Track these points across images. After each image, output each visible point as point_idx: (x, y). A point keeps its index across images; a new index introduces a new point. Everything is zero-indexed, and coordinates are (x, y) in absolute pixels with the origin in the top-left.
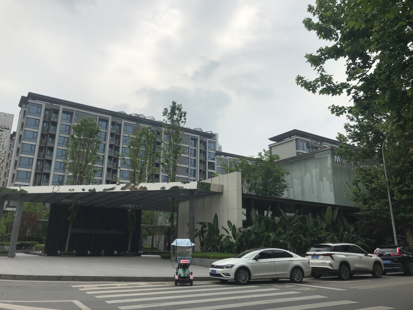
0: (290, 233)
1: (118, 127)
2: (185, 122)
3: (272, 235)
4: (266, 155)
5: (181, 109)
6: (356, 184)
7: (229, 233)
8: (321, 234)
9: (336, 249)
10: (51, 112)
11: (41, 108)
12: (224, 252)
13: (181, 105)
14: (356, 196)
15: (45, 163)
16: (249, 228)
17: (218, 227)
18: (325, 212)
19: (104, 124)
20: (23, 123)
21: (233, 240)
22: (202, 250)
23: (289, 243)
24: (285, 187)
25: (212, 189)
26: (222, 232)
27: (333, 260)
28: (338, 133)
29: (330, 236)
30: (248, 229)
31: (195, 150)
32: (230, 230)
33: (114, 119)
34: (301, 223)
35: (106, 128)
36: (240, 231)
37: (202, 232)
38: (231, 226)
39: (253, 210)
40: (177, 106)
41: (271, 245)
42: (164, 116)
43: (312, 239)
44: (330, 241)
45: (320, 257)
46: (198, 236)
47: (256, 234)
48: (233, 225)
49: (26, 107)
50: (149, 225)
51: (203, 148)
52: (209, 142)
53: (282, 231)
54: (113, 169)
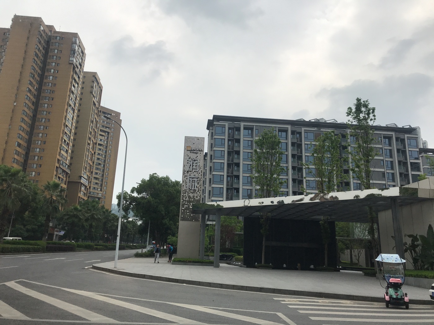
1: (298, 135)
2: (375, 119)
5: (368, 106)
10: (234, 130)
11: (225, 127)
19: (284, 134)
20: (212, 144)
22: (416, 267)
25: (421, 195)
33: (293, 128)
35: (287, 138)
37: (414, 246)
40: (363, 103)
42: (349, 116)
46: (408, 251)
49: (213, 129)
51: (401, 147)
52: (409, 138)
54: (298, 180)
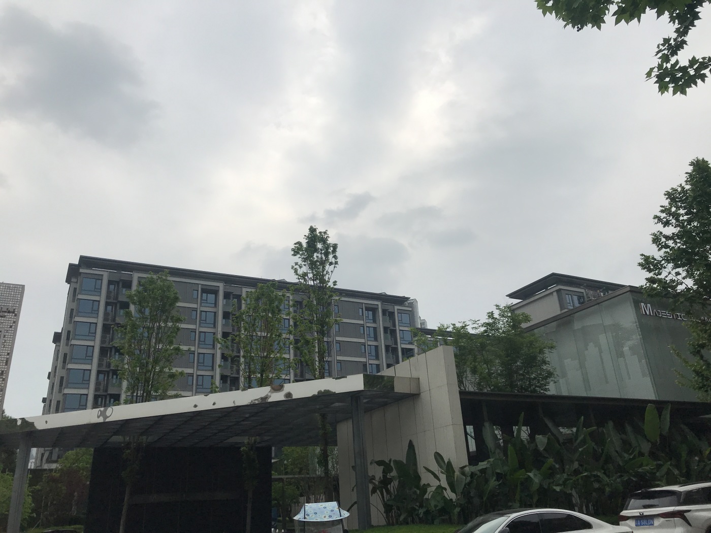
0: (573, 469)
1: (236, 300)
2: (336, 263)
3: (534, 476)
4: (503, 316)
5: (327, 240)
6: (699, 352)
7: (440, 481)
8: (641, 465)
9: (690, 498)
10: (118, 286)
11: (102, 280)
12: (433, 523)
13: (325, 233)
14: (701, 378)
15: (110, 377)
16: (483, 465)
17: (417, 468)
18: (644, 419)
19: (211, 297)
20: (72, 310)
21: (450, 495)
22: (389, 520)
23: (574, 493)
24: (550, 374)
25: (399, 388)
26: (426, 478)
27: (690, 525)
28: (642, 255)
29: (664, 469)
30: (480, 468)
31: (375, 329)
32: (442, 472)
33: (228, 287)
34: (593, 444)
35: (216, 304)
36: (463, 473)
37: (385, 482)
38: (442, 464)
39: (487, 424)
40: (319, 234)
41: (536, 498)
42: (296, 255)
43: (626, 478)
44: (664, 481)
45: (657, 522)
46: (378, 491)
47: (499, 476)
48: (446, 462)
49: (77, 282)
50: (296, 476)
51: (389, 324)
52: (399, 311)
53: (554, 466)
54: (231, 377)
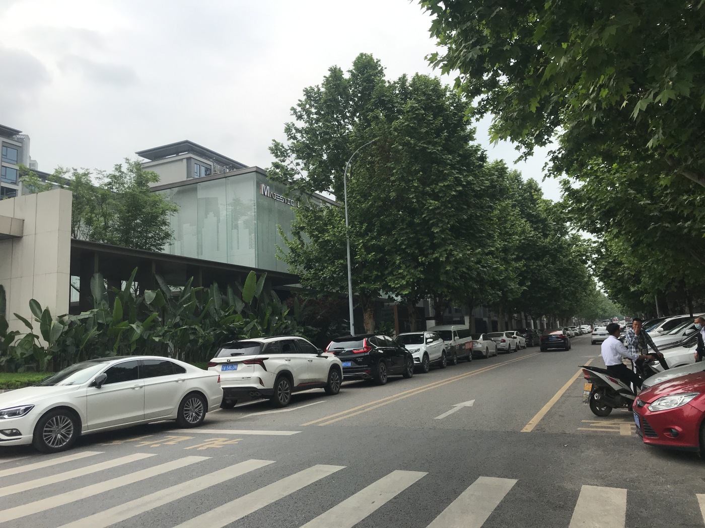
0: (175, 323)
3: (137, 328)
4: (132, 171)
6: (298, 233)
7: (31, 328)
8: (234, 321)
9: (270, 349)
12: (16, 371)
14: (294, 255)
16: (85, 315)
18: (244, 284)
21: (42, 343)
23: (171, 344)
24: (167, 235)
26: (14, 325)
27: (266, 370)
29: (250, 326)
30: (82, 317)
32: (36, 320)
34: (197, 302)
36: (62, 322)
38: (38, 311)
39: (97, 276)
41: (134, 347)
45: (240, 367)
47: (100, 326)
48: (43, 310)
52: (5, 144)
53: (157, 319)
